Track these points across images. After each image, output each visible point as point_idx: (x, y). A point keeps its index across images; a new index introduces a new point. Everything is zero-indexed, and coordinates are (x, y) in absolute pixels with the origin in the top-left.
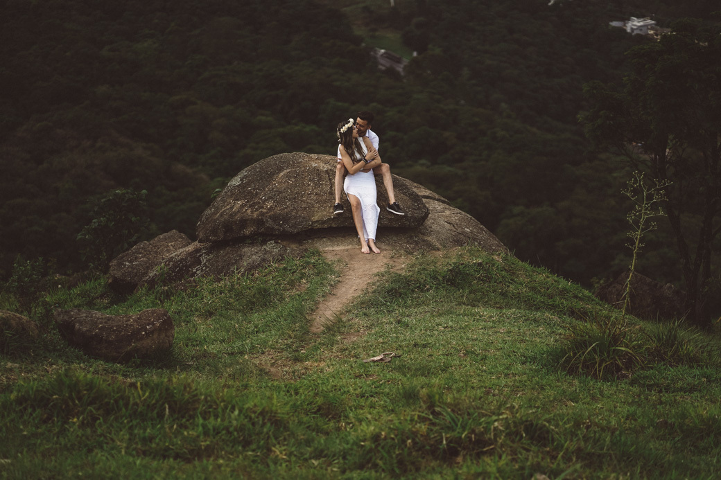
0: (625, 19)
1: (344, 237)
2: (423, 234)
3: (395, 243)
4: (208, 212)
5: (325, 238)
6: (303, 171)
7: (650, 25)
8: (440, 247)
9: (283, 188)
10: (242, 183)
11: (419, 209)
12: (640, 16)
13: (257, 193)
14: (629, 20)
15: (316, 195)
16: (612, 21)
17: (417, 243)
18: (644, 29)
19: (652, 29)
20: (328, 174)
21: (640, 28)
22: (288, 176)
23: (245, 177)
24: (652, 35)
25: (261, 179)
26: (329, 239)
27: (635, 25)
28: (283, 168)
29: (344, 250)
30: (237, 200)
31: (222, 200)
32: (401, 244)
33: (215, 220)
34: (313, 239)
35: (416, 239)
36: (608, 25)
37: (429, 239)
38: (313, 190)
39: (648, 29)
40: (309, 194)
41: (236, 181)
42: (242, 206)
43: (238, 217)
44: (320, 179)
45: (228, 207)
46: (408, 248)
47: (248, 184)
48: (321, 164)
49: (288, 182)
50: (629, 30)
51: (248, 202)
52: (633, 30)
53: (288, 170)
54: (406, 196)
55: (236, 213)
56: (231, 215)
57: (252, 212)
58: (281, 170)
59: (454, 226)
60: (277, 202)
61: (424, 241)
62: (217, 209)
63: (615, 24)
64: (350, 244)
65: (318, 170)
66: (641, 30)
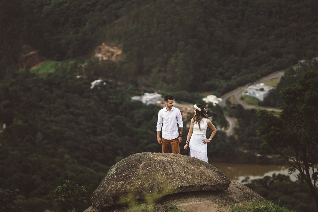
0: (141, 94)
1: (186, 198)
2: (228, 194)
3: (215, 199)
4: (98, 190)
5: (175, 199)
6: (154, 162)
7: (158, 97)
8: (238, 201)
9: (145, 173)
10: (117, 171)
11: (225, 179)
12: (151, 92)
13: (129, 177)
14: (143, 95)
15: (166, 175)
16: (133, 96)
17: (226, 199)
18: (154, 100)
19: (159, 100)
20: (169, 163)
21: (151, 100)
22: (146, 165)
23: (118, 168)
24: (160, 104)
25: (129, 168)
26: (178, 200)
27: (148, 98)
28: (141, 161)
29: (189, 205)
30: (118, 181)
31: (107, 182)
32: (218, 200)
33: (107, 194)
34: (169, 200)
35: (225, 197)
36: (130, 99)
37: (231, 196)
38: (163, 173)
39: (157, 100)
40: (162, 175)
41: (112, 171)
42: (123, 185)
43: (122, 191)
44: (165, 166)
45: (114, 186)
46: (223, 202)
47: (122, 172)
48: (163, 158)
49: (147, 169)
50: (144, 102)
51: (125, 182)
52: (147, 102)
53: (145, 162)
54: (216, 172)
55: (120, 189)
56: (117, 190)
57: (130, 187)
58: (140, 162)
59: (240, 189)
60: (144, 181)
61: (230, 198)
62: (105, 189)
63: (135, 98)
64: (191, 201)
65: (162, 161)
66: (152, 101)
